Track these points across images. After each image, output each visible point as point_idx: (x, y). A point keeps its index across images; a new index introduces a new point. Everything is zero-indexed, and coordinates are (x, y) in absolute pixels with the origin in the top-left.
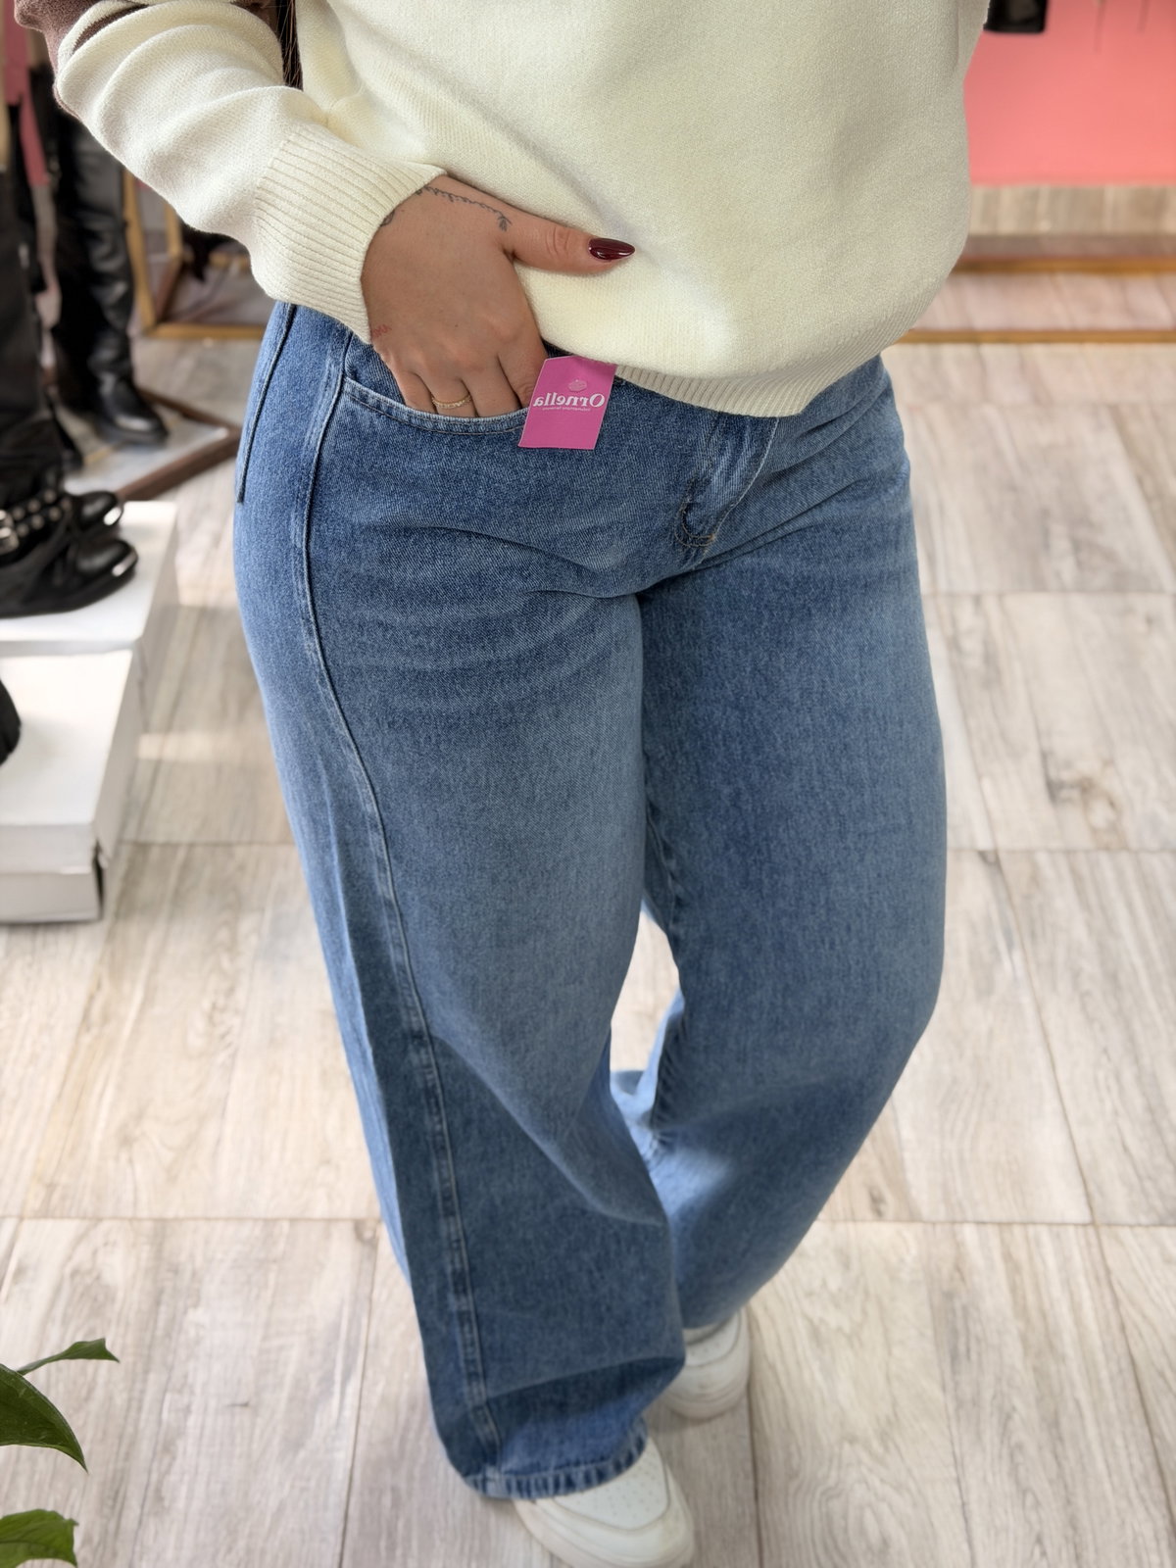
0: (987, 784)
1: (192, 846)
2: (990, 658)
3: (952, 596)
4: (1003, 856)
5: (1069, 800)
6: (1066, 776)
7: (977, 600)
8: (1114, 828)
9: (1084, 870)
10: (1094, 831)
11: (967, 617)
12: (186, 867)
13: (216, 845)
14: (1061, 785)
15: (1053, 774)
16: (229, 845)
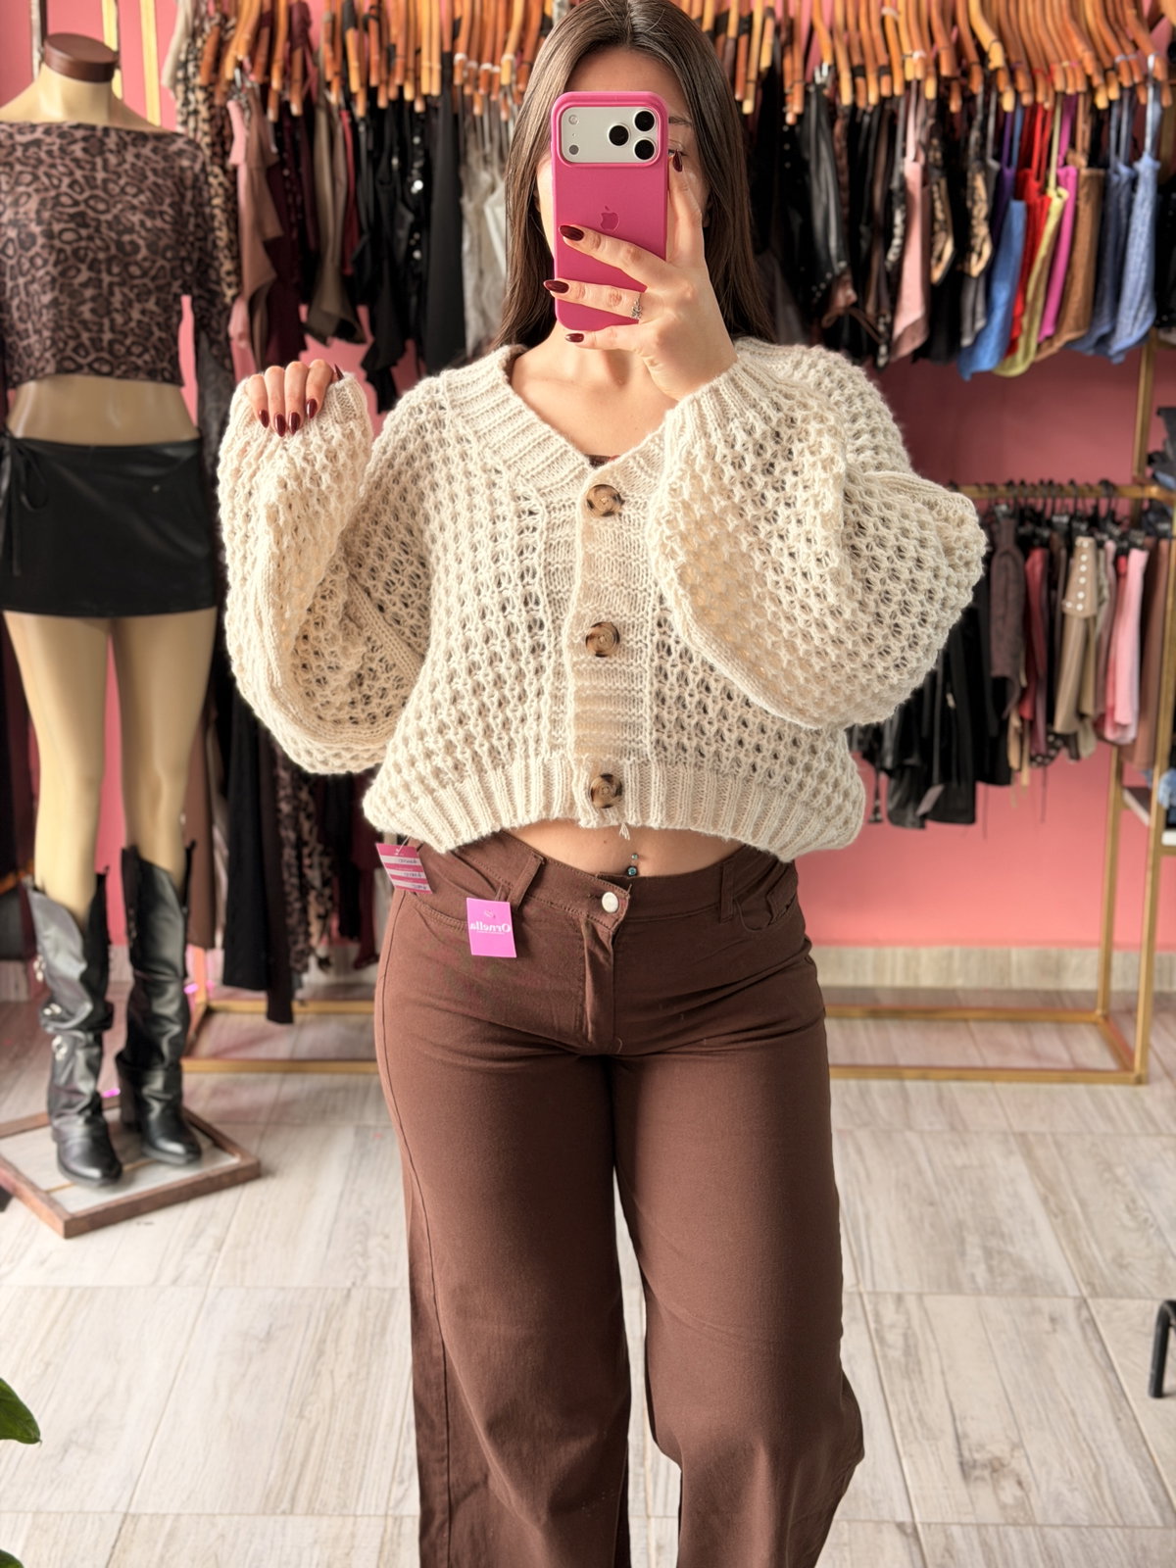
0: (904, 1461)
1: (178, 1516)
2: (909, 1350)
3: (875, 1294)
4: (920, 1528)
5: (983, 1479)
6: (977, 1456)
7: (899, 1299)
8: (1023, 1504)
9: (995, 1543)
10: (1003, 1507)
11: (889, 1313)
12: (171, 1535)
13: (199, 1515)
14: (974, 1465)
15: (966, 1454)
16: (214, 1515)
